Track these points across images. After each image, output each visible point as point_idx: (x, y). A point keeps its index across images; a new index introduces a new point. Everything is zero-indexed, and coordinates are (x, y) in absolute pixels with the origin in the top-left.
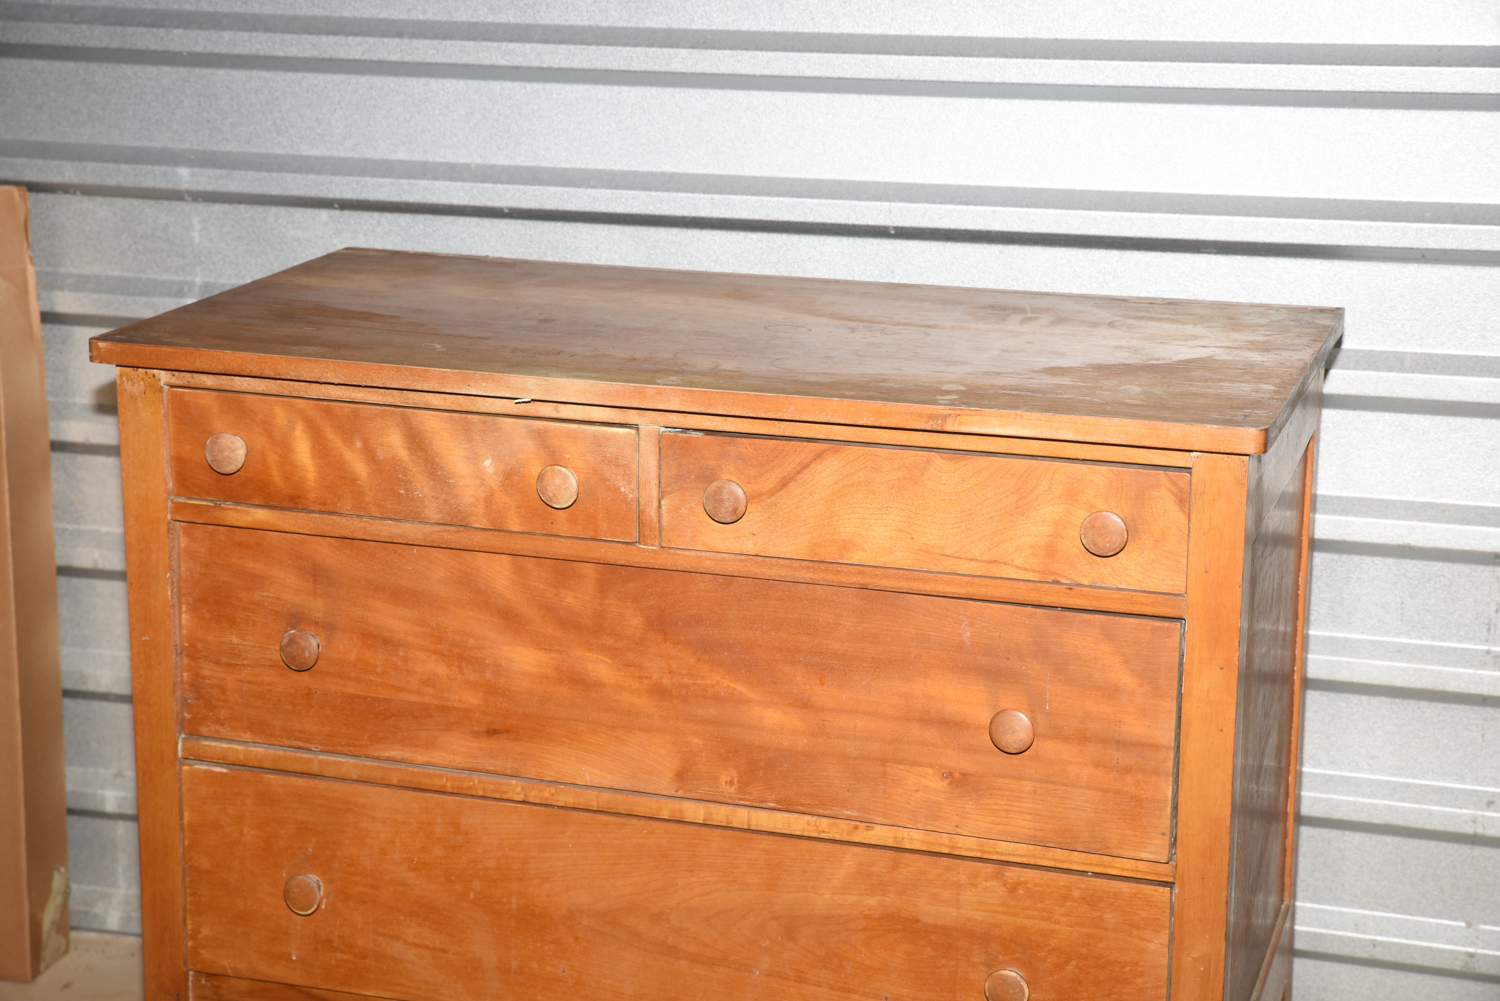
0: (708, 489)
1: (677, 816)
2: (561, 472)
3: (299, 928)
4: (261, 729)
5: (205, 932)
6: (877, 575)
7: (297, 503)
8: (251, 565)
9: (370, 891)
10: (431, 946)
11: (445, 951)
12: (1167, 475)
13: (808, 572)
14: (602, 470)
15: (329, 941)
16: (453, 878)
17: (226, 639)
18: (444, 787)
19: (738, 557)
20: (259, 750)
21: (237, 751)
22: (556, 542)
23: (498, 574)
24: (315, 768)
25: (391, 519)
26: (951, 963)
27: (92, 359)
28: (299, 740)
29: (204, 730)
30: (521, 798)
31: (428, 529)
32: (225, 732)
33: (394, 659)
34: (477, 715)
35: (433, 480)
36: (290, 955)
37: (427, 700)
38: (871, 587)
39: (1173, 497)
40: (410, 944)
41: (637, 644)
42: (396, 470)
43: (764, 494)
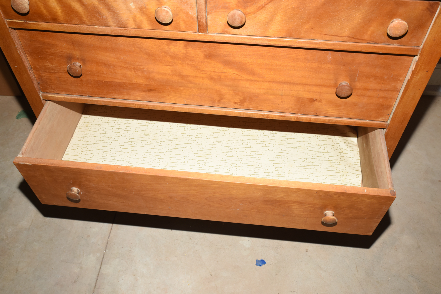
0: (229, 15)
2: (165, 10)
4: (68, 91)
7: (56, 21)
8: (47, 40)
14: (181, 7)
17: (46, 65)
18: (135, 107)
19: (239, 36)
20: (68, 97)
21: (61, 97)
25: (96, 26)
29: (48, 91)
31: (112, 29)
35: (110, 11)
38: (293, 46)
41: (201, 63)
43: (251, 13)
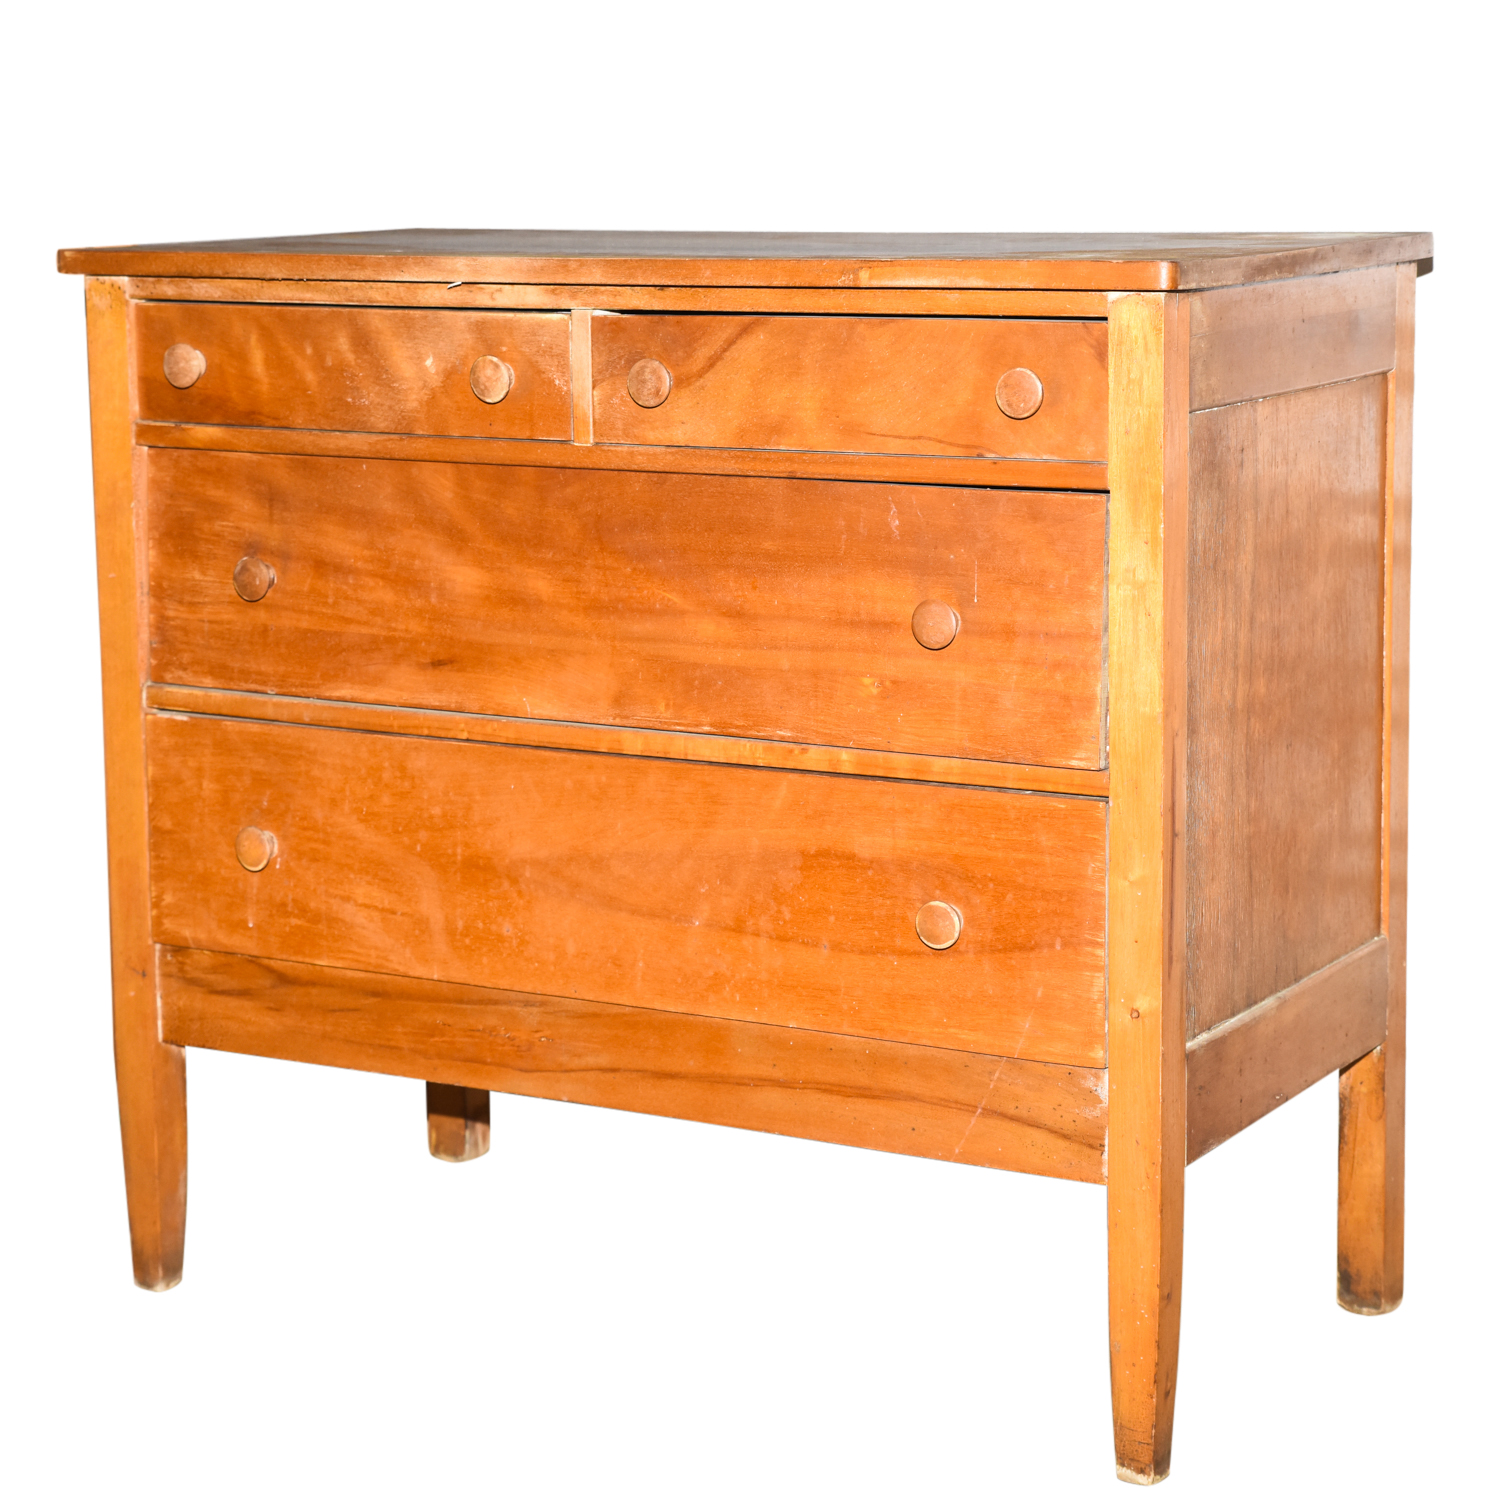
0: (632, 370)
1: (616, 748)
2: (494, 363)
3: (255, 891)
4: (222, 674)
5: (168, 899)
6: (805, 460)
7: (253, 419)
8: (215, 493)
9: (321, 847)
10: (380, 906)
11: (394, 913)
12: (1087, 328)
13: (736, 463)
14: (537, 362)
15: (284, 905)
16: (400, 829)
17: (188, 576)
18: (391, 726)
19: (669, 450)
20: (217, 694)
21: (197, 696)
22: (495, 445)
23: (441, 486)
24: (270, 712)
25: (339, 431)
26: (888, 902)
27: (60, 269)
28: (256, 683)
29: (168, 677)
30: (465, 736)
31: (374, 438)
32: (187, 677)
33: (345, 587)
34: (423, 644)
35: (378, 384)
36: (245, 922)
37: (375, 631)
38: (799, 475)
39: (1092, 351)
40: (361, 905)
41: (574, 555)
42: (343, 377)
43: (692, 377)
